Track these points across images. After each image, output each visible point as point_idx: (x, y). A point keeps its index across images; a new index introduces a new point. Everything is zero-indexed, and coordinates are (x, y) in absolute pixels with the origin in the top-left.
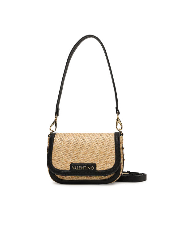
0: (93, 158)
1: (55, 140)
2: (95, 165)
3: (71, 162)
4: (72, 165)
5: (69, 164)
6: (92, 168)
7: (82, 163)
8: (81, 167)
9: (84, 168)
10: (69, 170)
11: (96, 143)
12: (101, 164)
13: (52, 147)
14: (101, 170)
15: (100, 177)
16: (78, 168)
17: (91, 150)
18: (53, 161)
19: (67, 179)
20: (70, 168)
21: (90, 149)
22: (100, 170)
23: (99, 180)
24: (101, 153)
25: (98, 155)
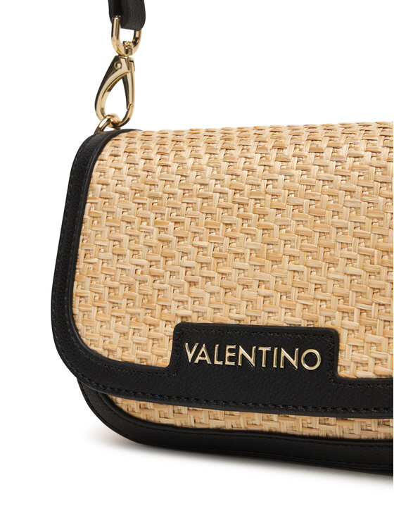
0: (319, 295)
1: (95, 174)
2: (327, 341)
3: (183, 312)
4: (185, 333)
5: (171, 330)
6: (311, 359)
7: (247, 322)
8: (237, 351)
9: (259, 354)
10: (165, 362)
11: (345, 185)
12: (370, 337)
13: (81, 222)
14: (370, 375)
15: (368, 421)
16: (221, 357)
17: (309, 237)
18: (78, 308)
19: (164, 421)
20: (174, 351)
21: (301, 228)
22: (362, 373)
23: (360, 440)
24: (371, 256)
25: (351, 270)
